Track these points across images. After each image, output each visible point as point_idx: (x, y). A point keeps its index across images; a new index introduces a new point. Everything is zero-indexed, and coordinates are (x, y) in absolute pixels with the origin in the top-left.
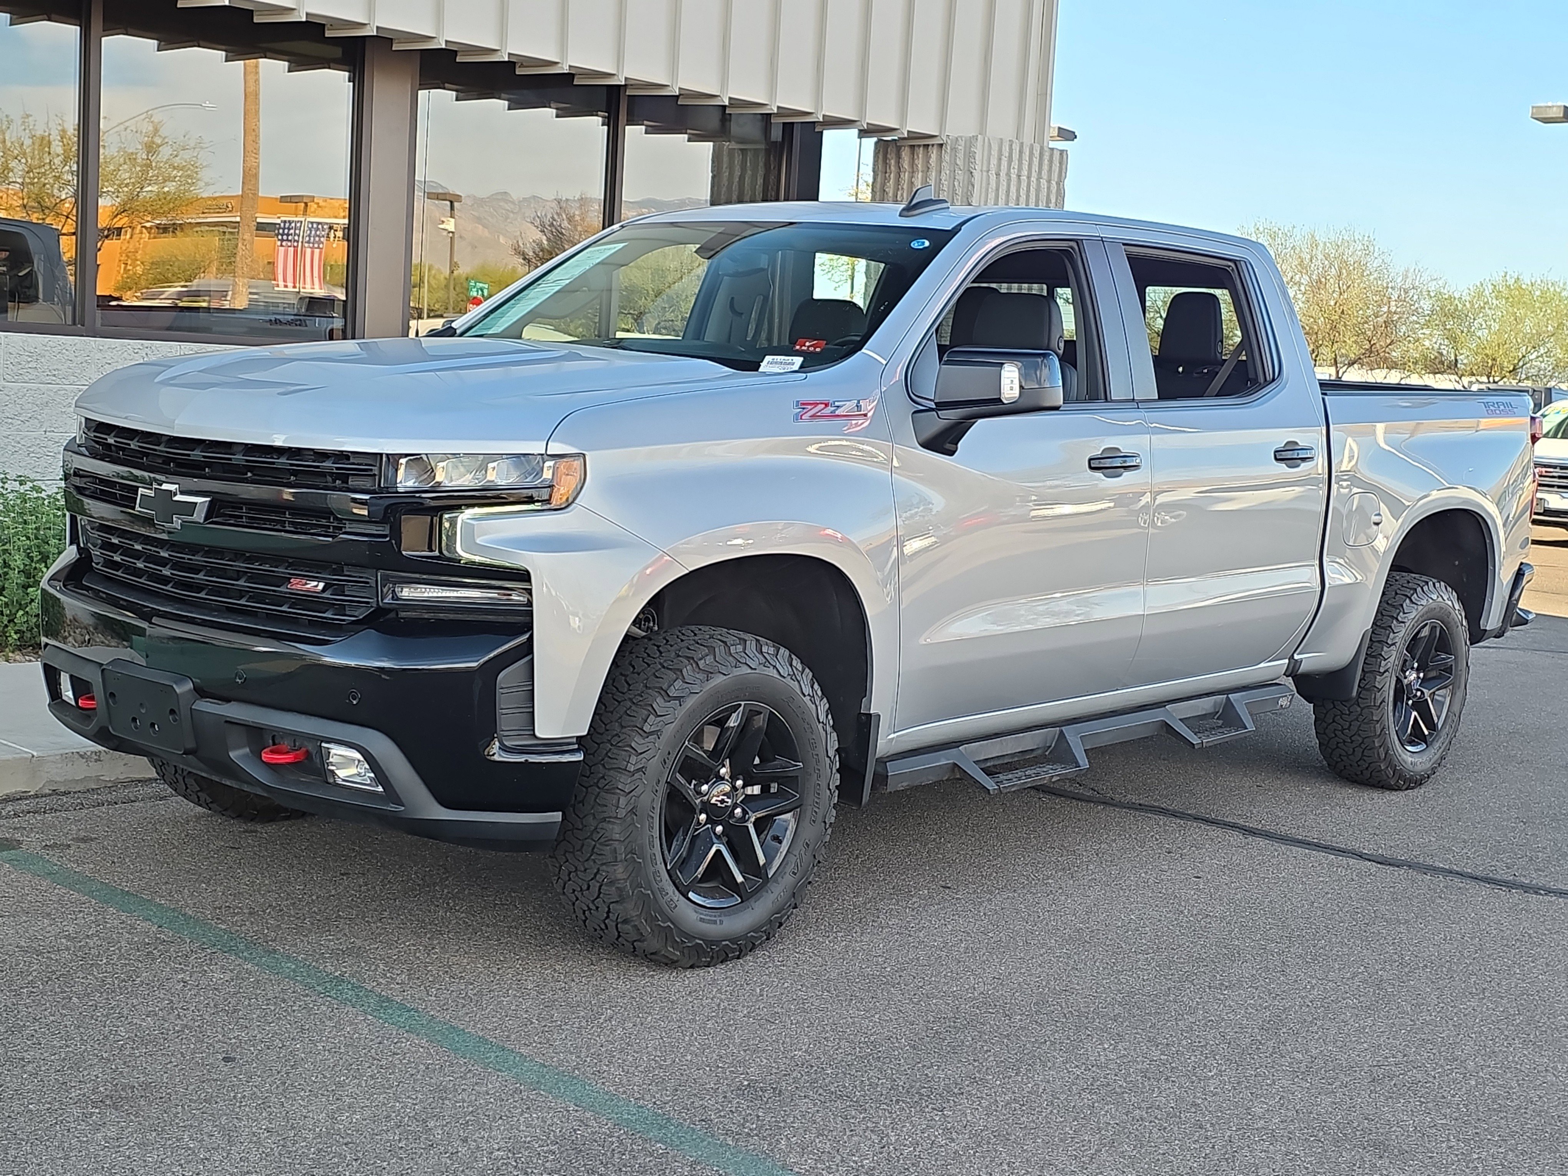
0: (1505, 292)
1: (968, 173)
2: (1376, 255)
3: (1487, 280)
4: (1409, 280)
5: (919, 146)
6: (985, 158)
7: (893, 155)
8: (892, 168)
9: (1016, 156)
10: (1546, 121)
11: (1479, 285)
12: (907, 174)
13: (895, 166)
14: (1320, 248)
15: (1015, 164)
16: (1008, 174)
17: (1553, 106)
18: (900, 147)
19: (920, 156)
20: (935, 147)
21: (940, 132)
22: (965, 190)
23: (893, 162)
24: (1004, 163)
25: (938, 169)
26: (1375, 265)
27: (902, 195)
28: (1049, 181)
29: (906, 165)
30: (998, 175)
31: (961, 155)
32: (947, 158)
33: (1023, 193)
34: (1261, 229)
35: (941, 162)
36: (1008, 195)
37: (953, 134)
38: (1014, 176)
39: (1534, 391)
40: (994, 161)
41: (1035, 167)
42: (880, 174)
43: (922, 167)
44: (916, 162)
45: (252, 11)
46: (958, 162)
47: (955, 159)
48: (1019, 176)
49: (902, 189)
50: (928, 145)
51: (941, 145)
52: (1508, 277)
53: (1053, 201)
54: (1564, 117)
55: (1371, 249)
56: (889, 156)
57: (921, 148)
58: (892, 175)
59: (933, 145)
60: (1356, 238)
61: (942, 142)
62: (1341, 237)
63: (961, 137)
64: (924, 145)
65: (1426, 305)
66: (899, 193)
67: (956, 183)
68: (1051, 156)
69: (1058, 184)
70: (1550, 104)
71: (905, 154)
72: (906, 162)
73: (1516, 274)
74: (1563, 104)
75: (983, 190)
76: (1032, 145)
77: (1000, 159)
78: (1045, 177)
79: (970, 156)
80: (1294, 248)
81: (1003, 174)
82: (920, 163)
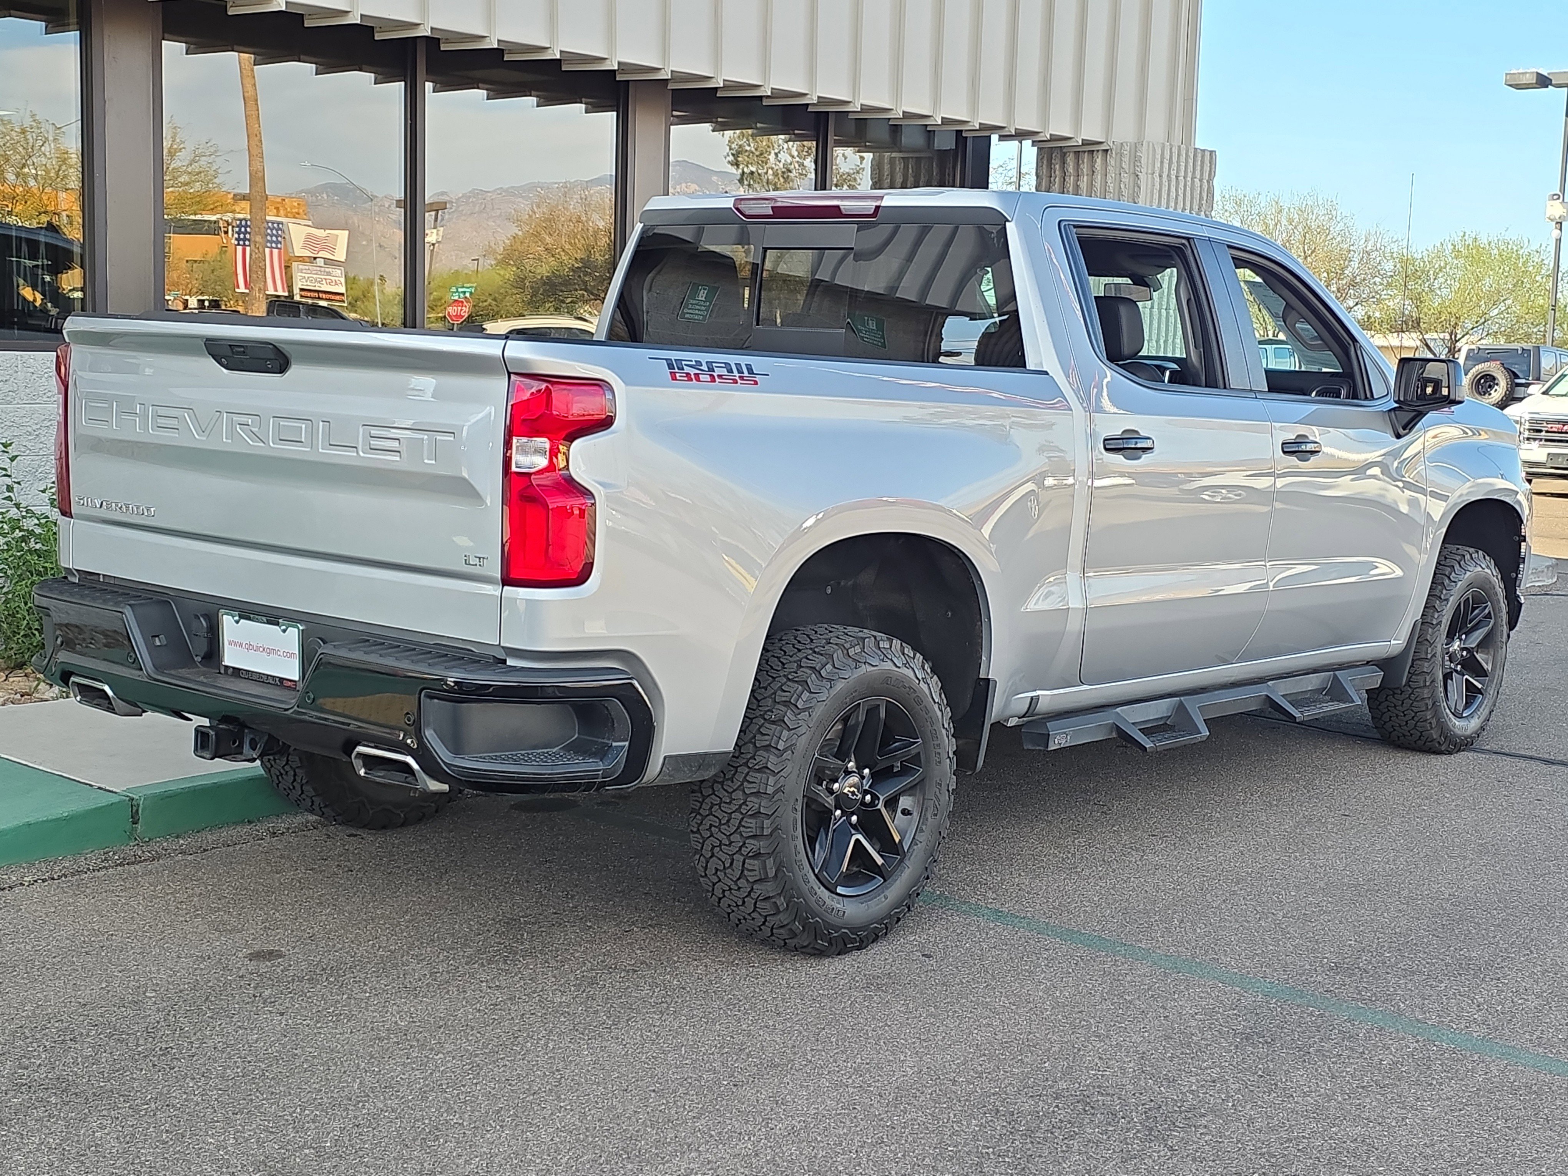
0: (1464, 252)
1: (1132, 177)
2: (1338, 219)
3: (1447, 240)
4: (1371, 243)
5: (1084, 152)
6: (1150, 161)
7: (1058, 161)
8: (1057, 172)
9: (1175, 159)
10: (1518, 87)
11: (1439, 245)
12: (1072, 177)
13: (1060, 171)
14: (1285, 214)
15: (1174, 166)
16: (1169, 176)
17: (1526, 73)
18: (1065, 154)
19: (1085, 161)
20: (1101, 152)
21: (1107, 139)
22: (1131, 192)
23: (1057, 166)
24: (1166, 165)
25: (1104, 172)
26: (1337, 229)
28: (1201, 180)
29: (1071, 169)
30: (1160, 176)
31: (1126, 159)
32: (1113, 163)
33: (1181, 192)
34: (1227, 196)
35: (1106, 166)
36: (1168, 195)
37: (1119, 141)
38: (1173, 177)
39: (1523, 349)
40: (1158, 165)
41: (1190, 168)
42: (1044, 178)
43: (1087, 171)
44: (1081, 166)
45: (302, 15)
46: (1123, 165)
47: (1121, 164)
48: (1177, 177)
50: (1093, 151)
51: (1107, 150)
52: (1466, 237)
53: (1205, 198)
54: (1536, 83)
55: (1334, 213)
56: (1052, 162)
57: (1089, 154)
58: (1057, 179)
59: (1098, 151)
60: (1320, 203)
61: (1108, 148)
62: (1305, 203)
63: (1126, 143)
64: (1089, 151)
65: (1388, 266)
67: (1122, 186)
68: (1203, 157)
69: (1208, 182)
70: (1521, 71)
71: (1070, 160)
72: (1071, 166)
73: (1474, 233)
74: (1535, 70)
75: (1149, 191)
76: (1179, 147)
77: (1162, 162)
78: (1198, 177)
79: (1136, 160)
80: (1259, 215)
81: (1165, 176)
82: (1085, 168)
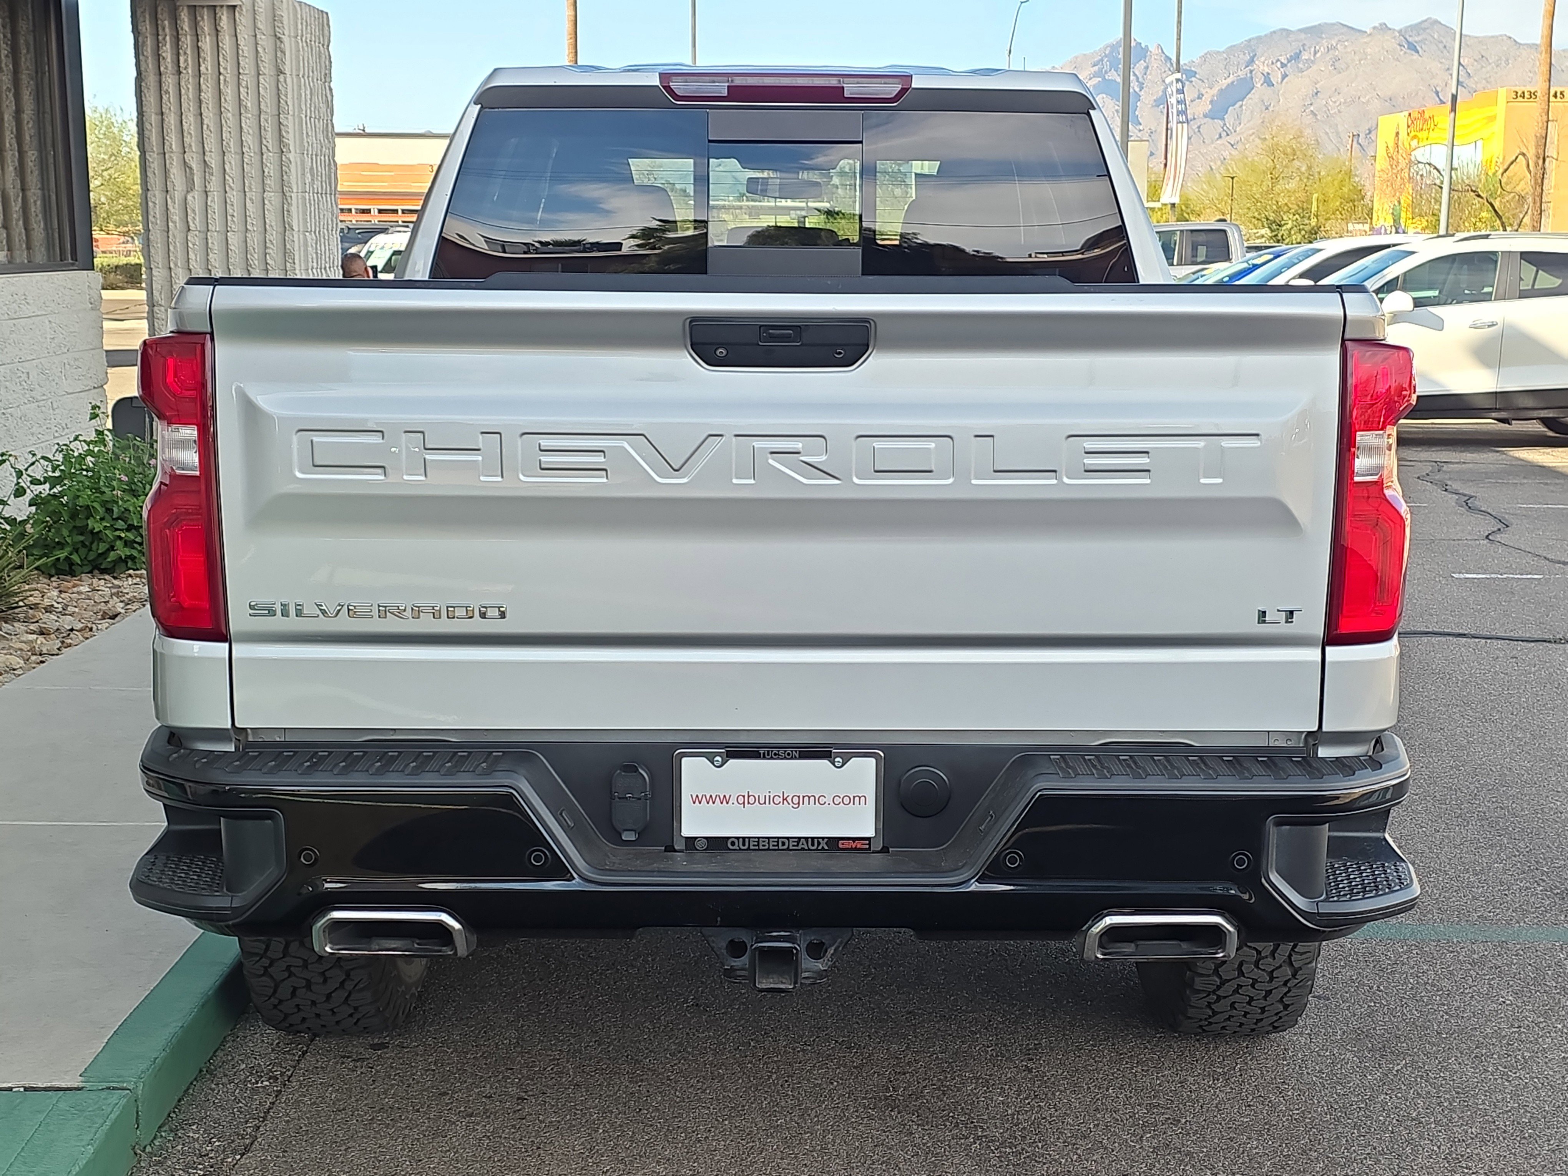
1: (272, 40)
5: (203, 7)
7: (166, 15)
8: (167, 30)
12: (188, 37)
13: (171, 29)
19: (205, 17)
20: (225, 8)
25: (232, 32)
27: (186, 61)
31: (262, 18)
32: (244, 21)
35: (235, 25)
43: (209, 29)
44: (200, 24)
46: (259, 25)
47: (255, 23)
49: (185, 53)
51: (234, 7)
56: (159, 16)
57: (205, 9)
58: (168, 38)
59: (222, 6)
66: (182, 59)
67: (260, 49)
72: (186, 24)
79: (273, 20)
82: (206, 25)
